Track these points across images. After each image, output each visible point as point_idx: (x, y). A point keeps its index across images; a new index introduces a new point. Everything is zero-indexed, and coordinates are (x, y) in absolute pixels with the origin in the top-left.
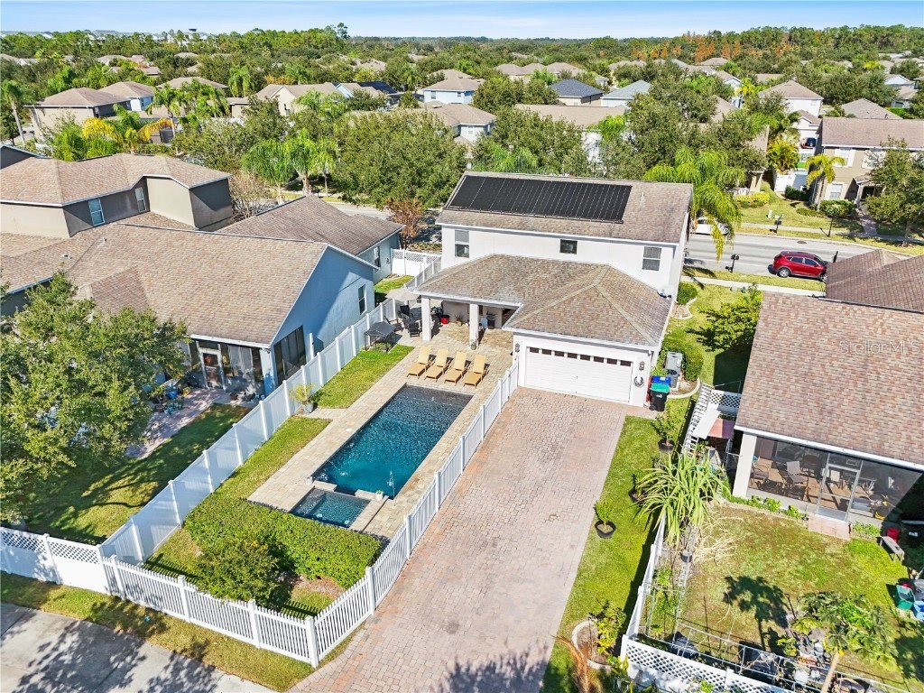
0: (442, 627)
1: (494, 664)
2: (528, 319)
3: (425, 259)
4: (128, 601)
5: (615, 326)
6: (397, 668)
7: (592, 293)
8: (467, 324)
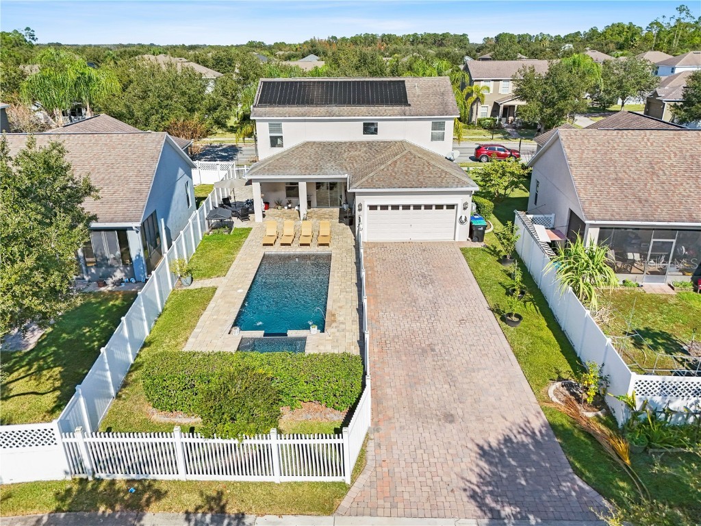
0: (440, 420)
1: (508, 436)
2: (367, 180)
3: (219, 167)
4: (100, 481)
5: (440, 177)
6: (426, 463)
7: (409, 156)
8: (286, 208)
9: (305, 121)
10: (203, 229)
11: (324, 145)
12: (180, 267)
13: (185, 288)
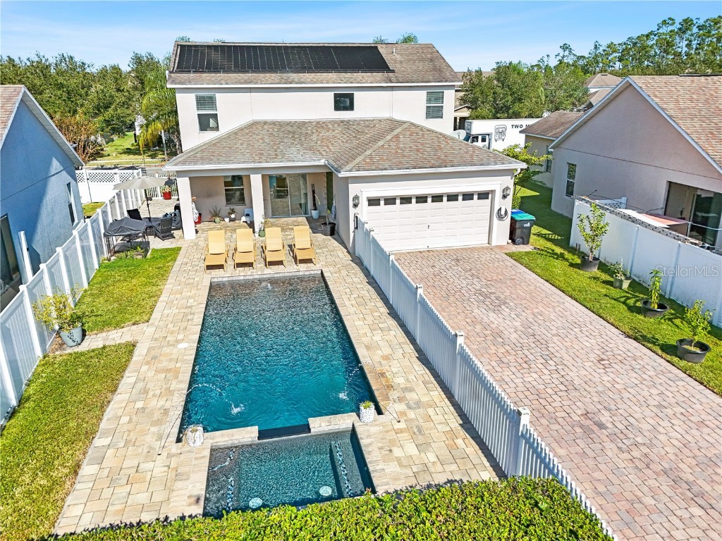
2: (364, 160)
7: (414, 129)
8: (227, 220)
9: (250, 90)
10: (99, 252)
11: (281, 126)
12: (59, 310)
13: (69, 351)
